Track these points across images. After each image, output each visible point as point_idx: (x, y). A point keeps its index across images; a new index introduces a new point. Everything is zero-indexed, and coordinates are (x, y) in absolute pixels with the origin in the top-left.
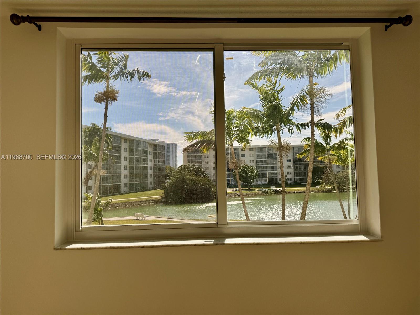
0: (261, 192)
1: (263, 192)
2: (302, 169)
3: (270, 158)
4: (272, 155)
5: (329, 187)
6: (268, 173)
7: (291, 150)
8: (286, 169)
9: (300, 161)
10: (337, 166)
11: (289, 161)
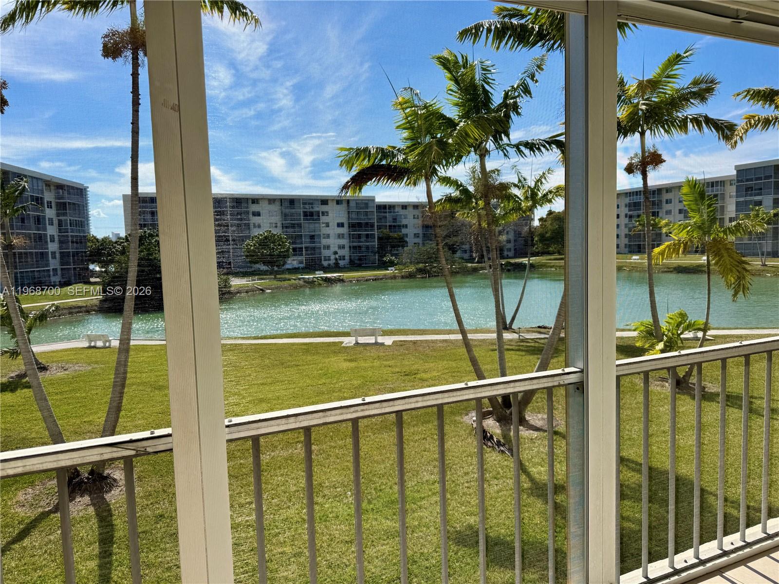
0: (301, 282)
1: (305, 282)
2: (362, 240)
3: (307, 220)
4: (312, 214)
5: (412, 269)
6: (305, 248)
7: (345, 205)
8: (336, 241)
9: (360, 225)
10: (415, 234)
11: (341, 225)
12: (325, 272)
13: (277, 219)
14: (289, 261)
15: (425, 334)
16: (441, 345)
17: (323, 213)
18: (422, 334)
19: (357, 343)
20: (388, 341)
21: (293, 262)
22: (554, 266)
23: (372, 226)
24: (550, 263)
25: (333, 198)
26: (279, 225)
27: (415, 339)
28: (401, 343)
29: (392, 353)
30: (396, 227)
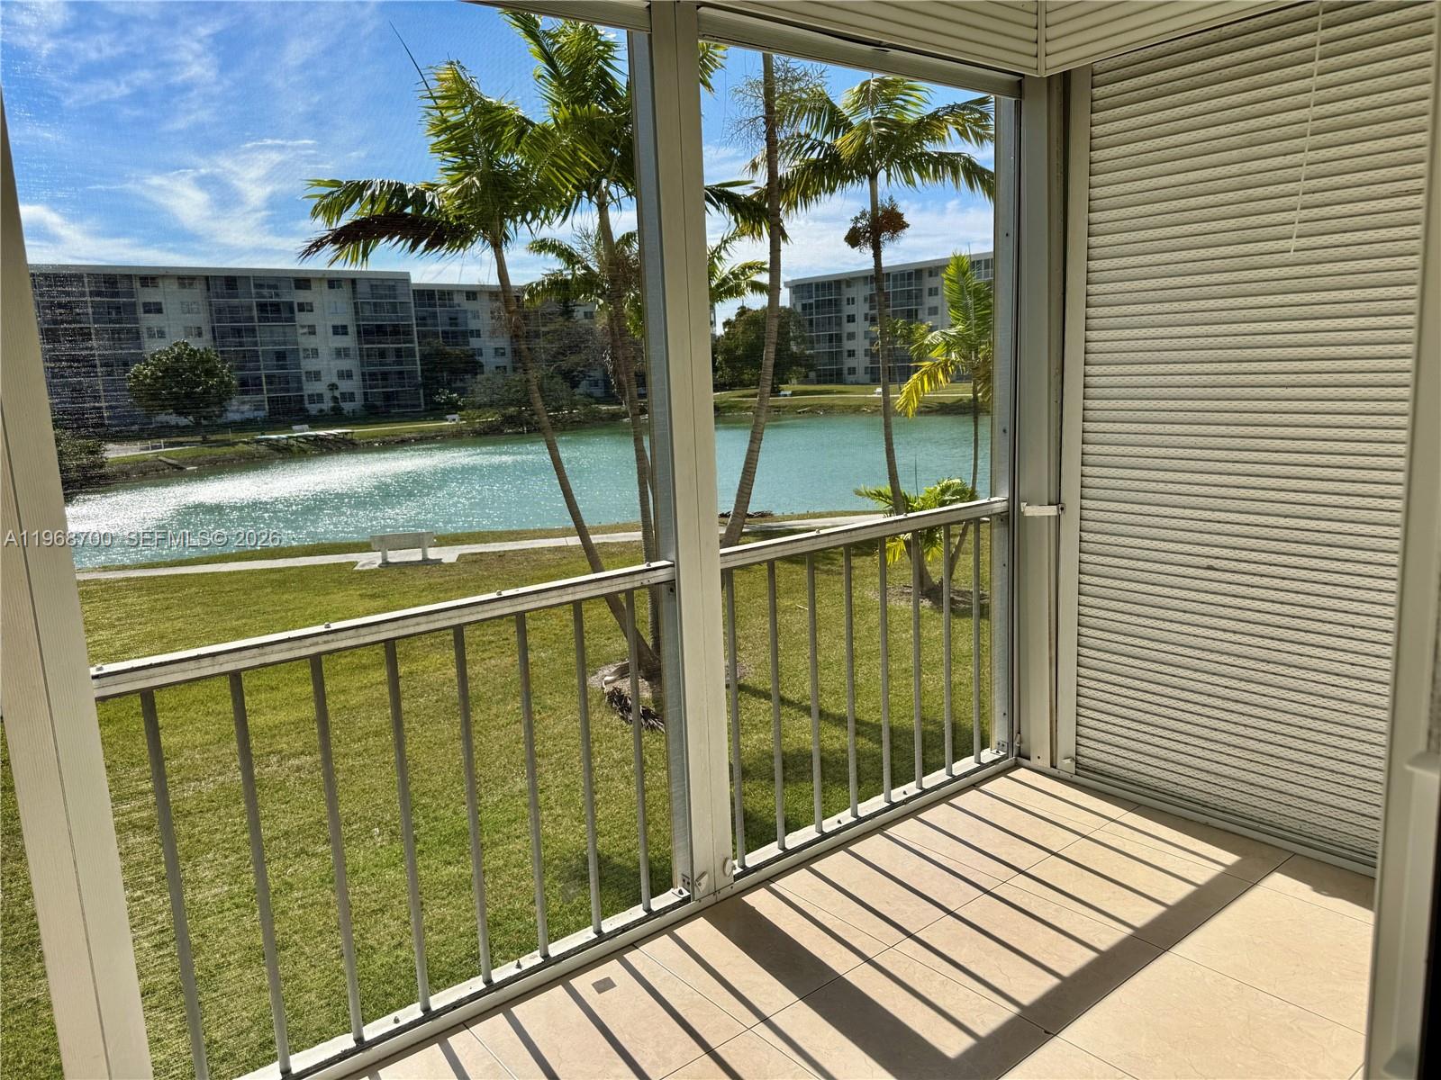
0: (262, 448)
1: (270, 447)
2: (387, 360)
3: (266, 319)
4: (276, 307)
5: (492, 417)
6: (267, 377)
7: (347, 289)
8: (332, 363)
9: (380, 330)
10: (496, 349)
11: (340, 330)
12: (313, 428)
13: (201, 318)
14: (234, 403)
15: (521, 539)
16: (552, 556)
17: (302, 307)
18: (516, 540)
19: (386, 564)
20: (449, 555)
21: (239, 408)
22: (750, 407)
23: (408, 333)
24: (746, 402)
25: (320, 276)
26: (206, 328)
27: (502, 549)
28: (475, 558)
29: (456, 578)
30: (458, 334)
